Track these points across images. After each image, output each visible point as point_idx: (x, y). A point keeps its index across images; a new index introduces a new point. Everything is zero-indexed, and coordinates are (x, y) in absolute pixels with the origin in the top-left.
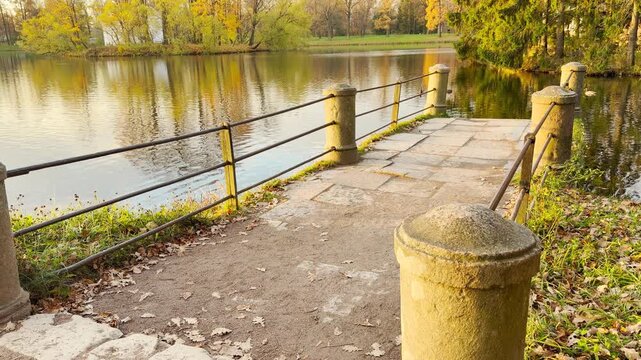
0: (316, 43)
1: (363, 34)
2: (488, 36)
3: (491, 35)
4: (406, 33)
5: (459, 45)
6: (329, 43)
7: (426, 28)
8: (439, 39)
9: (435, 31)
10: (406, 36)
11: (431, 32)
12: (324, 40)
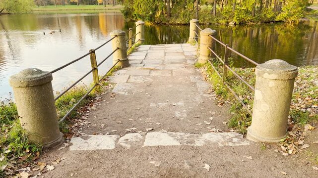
0: (37, 9)
1: (64, 4)
2: (138, 7)
3: (139, 7)
4: (87, 4)
5: (124, 11)
6: (45, 9)
7: (98, 2)
8: (105, 8)
9: (102, 4)
10: (87, 5)
11: (100, 4)
12: (41, 8)
